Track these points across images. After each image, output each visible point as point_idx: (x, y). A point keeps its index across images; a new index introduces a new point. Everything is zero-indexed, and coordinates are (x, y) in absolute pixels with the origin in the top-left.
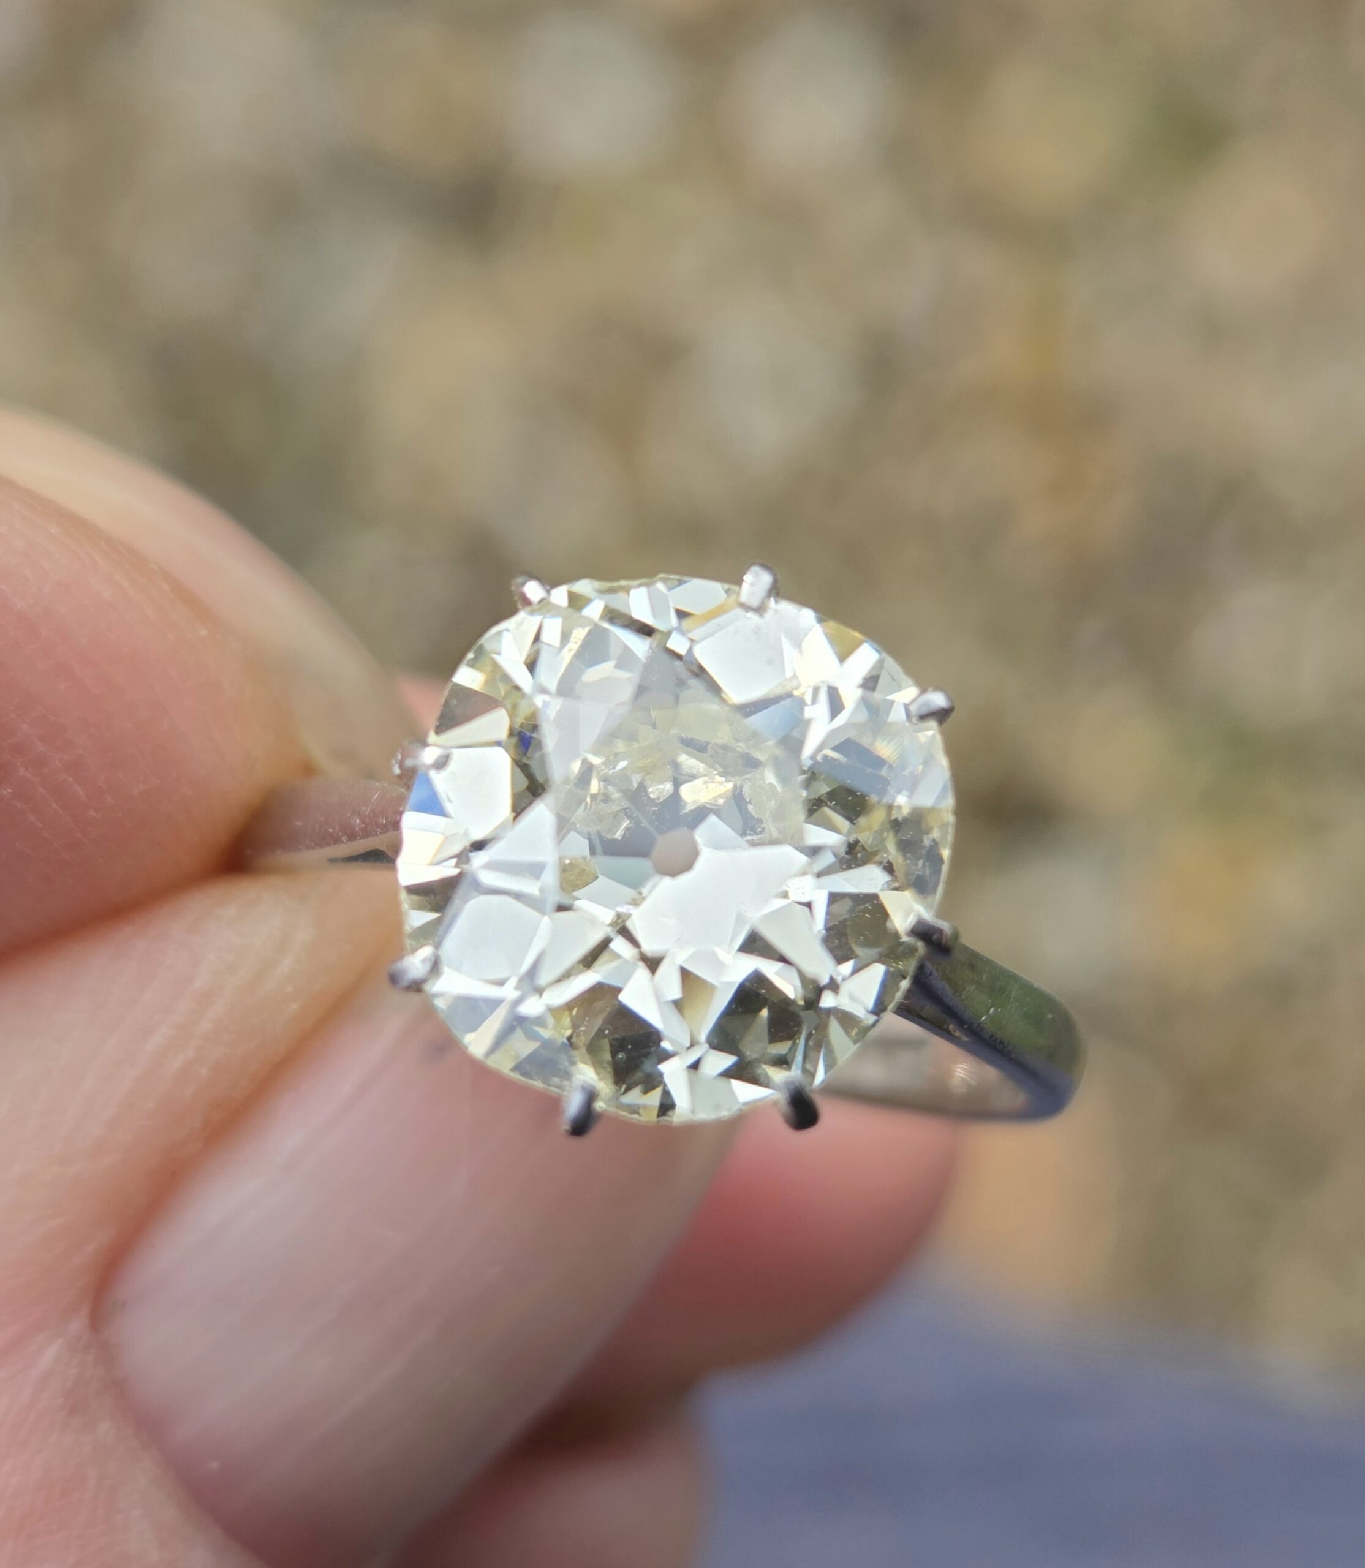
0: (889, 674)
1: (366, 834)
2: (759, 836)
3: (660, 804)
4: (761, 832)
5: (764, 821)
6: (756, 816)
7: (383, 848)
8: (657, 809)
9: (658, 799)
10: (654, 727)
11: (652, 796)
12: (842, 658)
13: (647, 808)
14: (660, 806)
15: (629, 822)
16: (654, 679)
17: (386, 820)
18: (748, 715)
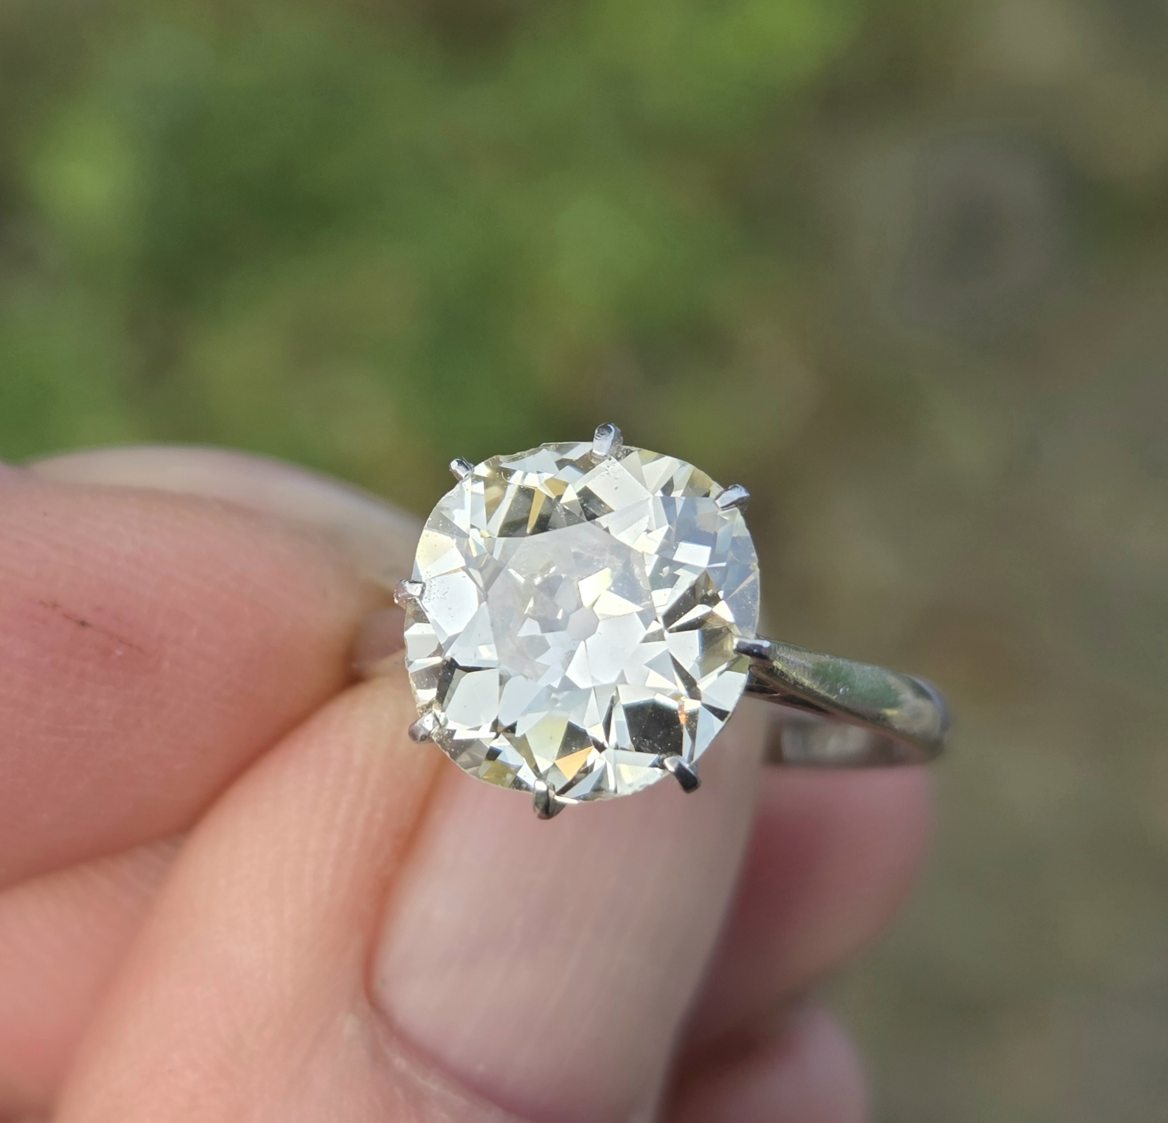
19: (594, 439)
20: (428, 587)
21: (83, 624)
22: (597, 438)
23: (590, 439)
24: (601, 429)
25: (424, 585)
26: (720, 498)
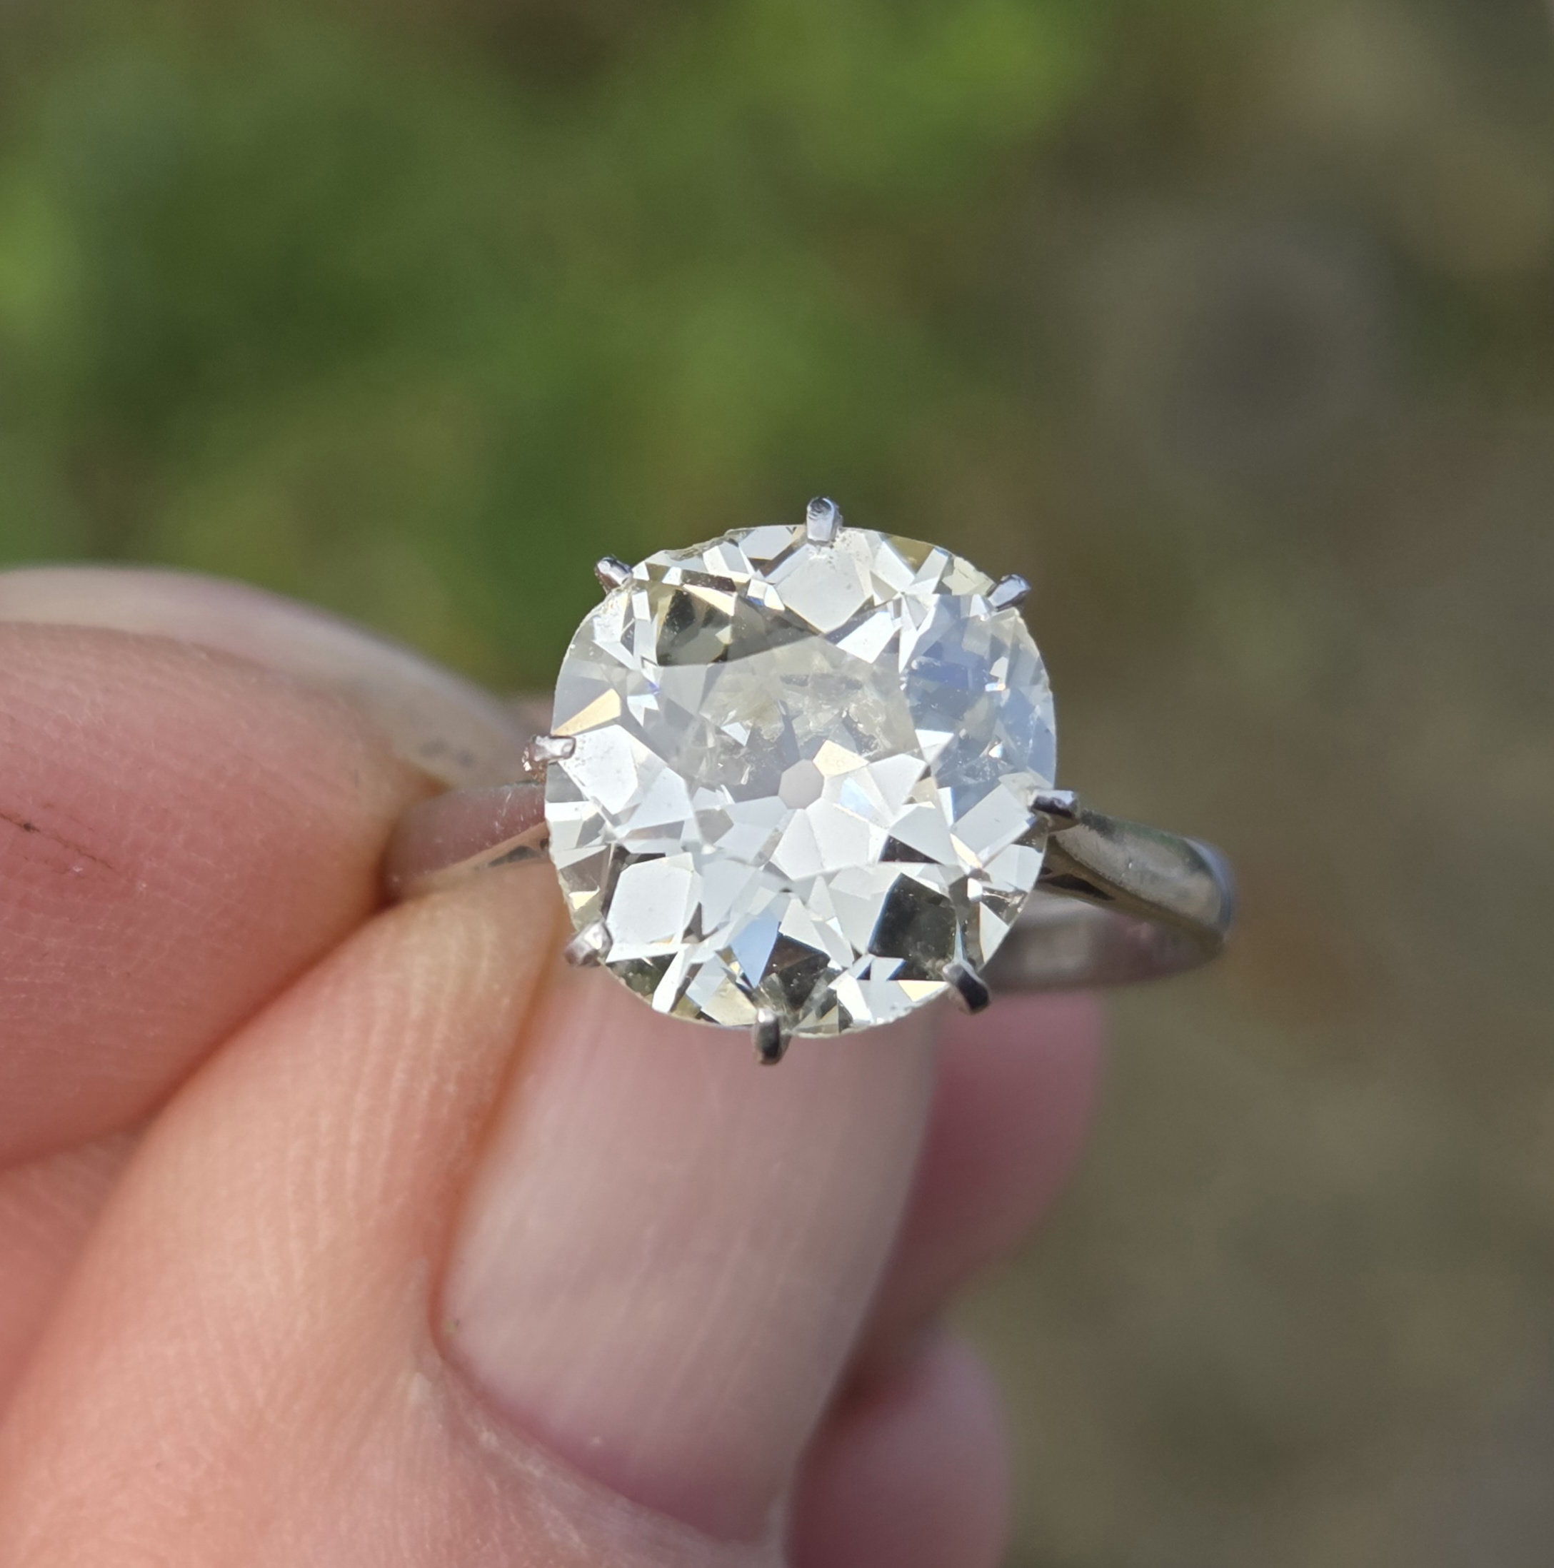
0: (961, 572)
1: (508, 834)
2: (875, 752)
3: (776, 743)
4: (875, 748)
5: (876, 737)
6: (867, 734)
7: (526, 845)
8: (773, 748)
9: (773, 739)
10: (754, 673)
11: (765, 737)
12: (916, 568)
13: (764, 750)
14: (776, 746)
15: (750, 766)
16: (743, 628)
17: (524, 817)
18: (837, 641)
19: (808, 519)
20: (579, 744)
21: (27, 827)
22: (812, 517)
23: (801, 519)
24: (815, 504)
25: (574, 741)
26: (994, 594)
